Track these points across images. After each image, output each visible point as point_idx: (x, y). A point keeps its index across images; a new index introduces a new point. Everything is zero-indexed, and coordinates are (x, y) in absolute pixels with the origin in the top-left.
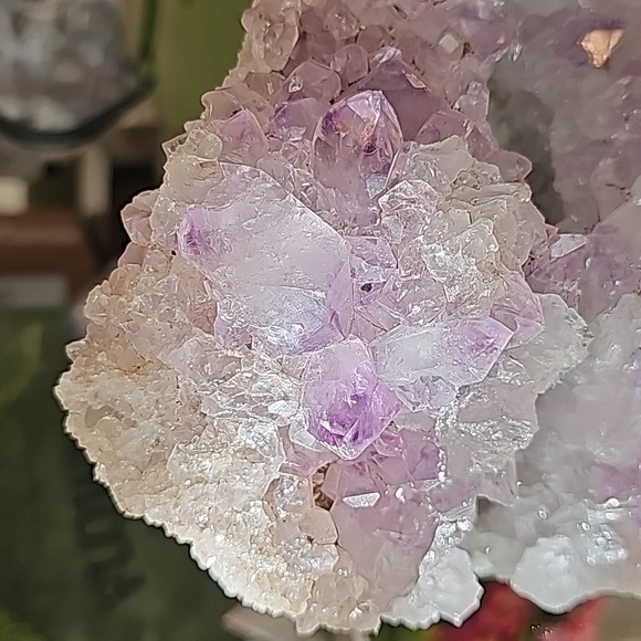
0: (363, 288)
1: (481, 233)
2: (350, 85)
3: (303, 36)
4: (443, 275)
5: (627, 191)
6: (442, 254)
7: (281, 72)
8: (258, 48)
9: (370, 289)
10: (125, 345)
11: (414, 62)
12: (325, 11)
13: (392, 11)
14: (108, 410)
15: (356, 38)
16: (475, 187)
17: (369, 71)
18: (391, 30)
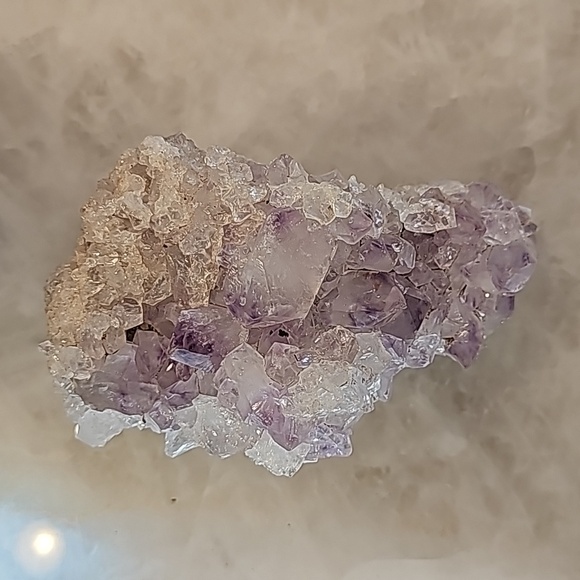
0: (280, 331)
2: (407, 278)
3: (432, 235)
7: (404, 229)
8: (415, 208)
12: (451, 245)
13: (462, 285)
14: (149, 180)
15: (439, 269)
17: (419, 287)
18: (450, 289)
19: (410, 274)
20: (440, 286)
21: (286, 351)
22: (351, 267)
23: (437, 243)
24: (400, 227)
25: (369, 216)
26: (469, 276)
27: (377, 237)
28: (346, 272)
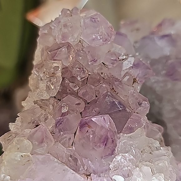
2: (88, 103)
3: (63, 79)
7: (55, 97)
11: (113, 88)
12: (73, 67)
13: (101, 65)
15: (87, 78)
16: (150, 153)
17: (96, 96)
18: (102, 73)
19: (86, 102)
22: (71, 143)
23: (69, 76)
24: (52, 101)
25: (37, 126)
26: (97, 60)
27: (54, 122)
28: (74, 147)
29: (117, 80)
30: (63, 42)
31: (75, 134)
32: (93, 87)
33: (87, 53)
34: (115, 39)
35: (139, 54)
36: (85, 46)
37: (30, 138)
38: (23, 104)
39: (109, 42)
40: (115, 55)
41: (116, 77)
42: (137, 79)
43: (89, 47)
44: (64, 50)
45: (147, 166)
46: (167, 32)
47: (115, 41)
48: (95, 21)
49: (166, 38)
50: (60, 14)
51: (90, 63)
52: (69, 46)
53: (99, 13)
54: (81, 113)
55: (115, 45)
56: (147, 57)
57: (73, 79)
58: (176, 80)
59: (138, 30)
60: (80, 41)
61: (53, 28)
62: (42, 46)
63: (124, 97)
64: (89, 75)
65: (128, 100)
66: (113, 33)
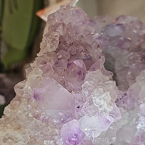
0: (77, 108)
1: (107, 95)
2: (72, 55)
3: (60, 42)
4: (98, 105)
5: (135, 80)
6: (97, 100)
7: (55, 51)
8: (49, 45)
9: (79, 107)
10: (15, 122)
11: (86, 49)
12: (65, 37)
13: (81, 37)
14: (9, 138)
15: (73, 43)
16: (104, 82)
17: (77, 52)
18: (81, 41)
19: (71, 54)
20: (79, 45)
21: (85, 108)
22: (62, 74)
23: (63, 41)
24: (53, 53)
25: (45, 63)
26: (78, 33)
27: (54, 62)
28: (64, 77)
29: (89, 45)
30: (61, 22)
31: (64, 70)
32: (75, 47)
33: (73, 29)
34: (89, 23)
35: (103, 34)
36: (72, 26)
37: (42, 68)
38: (37, 55)
39: (85, 24)
40: (89, 31)
41: (88, 44)
42: (100, 45)
43: (74, 26)
44: (61, 27)
45: (101, 88)
46: (121, 23)
47: (89, 25)
48: (78, 12)
49: (120, 26)
50: (60, 8)
51: (74, 35)
52: (64, 25)
53: (81, 8)
54: (68, 60)
55: (89, 27)
56: (107, 36)
57: (65, 43)
58: (123, 49)
59: (104, 21)
60: (70, 23)
61: (55, 16)
62: (49, 25)
63: (92, 54)
64: (74, 41)
65: (94, 56)
66: (87, 19)
